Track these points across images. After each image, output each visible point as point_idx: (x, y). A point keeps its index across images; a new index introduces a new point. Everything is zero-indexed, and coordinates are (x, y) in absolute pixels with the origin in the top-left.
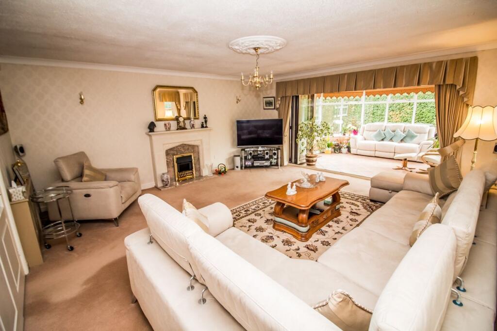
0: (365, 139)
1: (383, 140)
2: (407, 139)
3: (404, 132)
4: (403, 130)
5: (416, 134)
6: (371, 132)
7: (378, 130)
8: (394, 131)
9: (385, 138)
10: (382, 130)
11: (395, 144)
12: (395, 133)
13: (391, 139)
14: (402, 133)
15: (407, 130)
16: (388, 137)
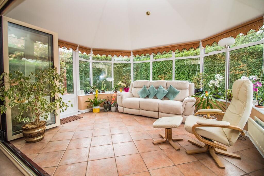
0: (133, 97)
1: (148, 97)
2: (170, 95)
3: (167, 88)
4: (165, 86)
5: (178, 90)
6: (138, 89)
7: (143, 87)
8: (157, 88)
9: (149, 94)
10: (147, 87)
11: (159, 101)
12: (159, 89)
13: (155, 96)
14: (165, 89)
15: (168, 86)
16: (152, 94)
